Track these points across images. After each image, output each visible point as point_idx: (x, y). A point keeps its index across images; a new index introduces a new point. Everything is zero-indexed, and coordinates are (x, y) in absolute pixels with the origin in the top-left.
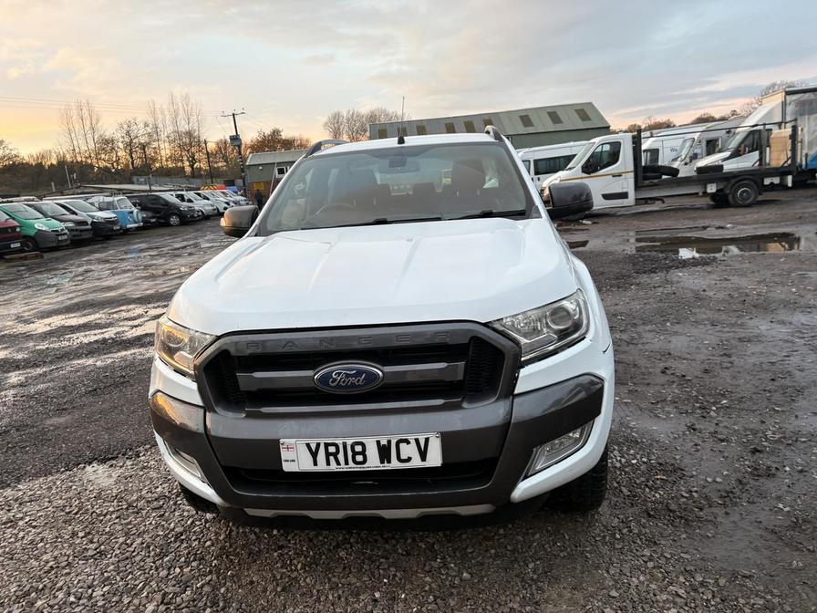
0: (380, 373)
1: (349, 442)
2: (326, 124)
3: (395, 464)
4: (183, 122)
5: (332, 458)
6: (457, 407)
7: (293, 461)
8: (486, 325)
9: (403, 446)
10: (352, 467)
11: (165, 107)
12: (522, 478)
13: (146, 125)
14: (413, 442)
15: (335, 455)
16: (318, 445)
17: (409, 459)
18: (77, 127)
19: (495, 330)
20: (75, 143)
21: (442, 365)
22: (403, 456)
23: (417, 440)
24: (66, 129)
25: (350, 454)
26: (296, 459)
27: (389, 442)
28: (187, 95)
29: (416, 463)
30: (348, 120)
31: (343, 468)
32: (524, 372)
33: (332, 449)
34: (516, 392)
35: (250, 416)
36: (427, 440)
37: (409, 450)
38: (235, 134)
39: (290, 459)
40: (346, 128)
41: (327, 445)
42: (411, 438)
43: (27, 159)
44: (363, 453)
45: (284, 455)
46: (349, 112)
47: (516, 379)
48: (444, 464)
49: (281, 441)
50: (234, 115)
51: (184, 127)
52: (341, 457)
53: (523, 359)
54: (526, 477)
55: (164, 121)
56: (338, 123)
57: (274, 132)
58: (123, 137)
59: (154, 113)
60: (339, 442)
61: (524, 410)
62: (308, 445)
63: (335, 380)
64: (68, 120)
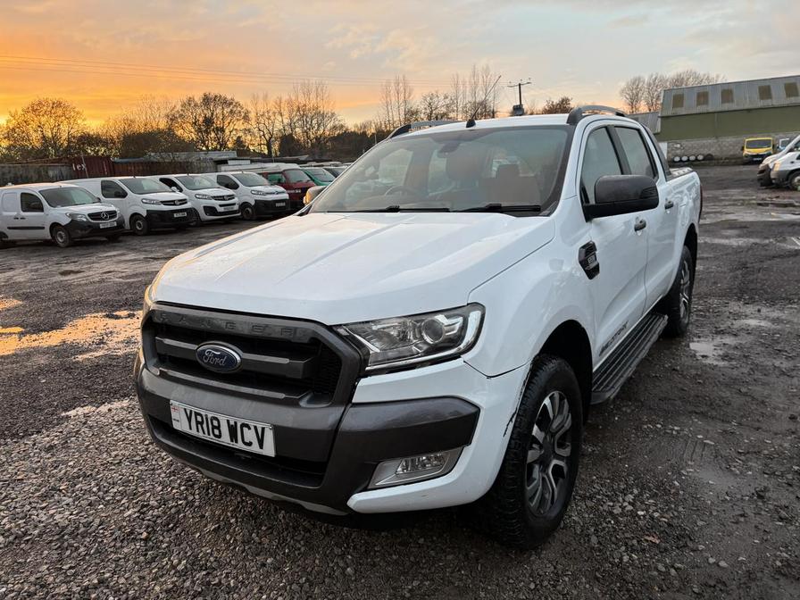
0: (238, 358)
1: (210, 416)
2: (623, 91)
3: (240, 445)
4: (481, 93)
5: (200, 426)
6: (294, 404)
7: (178, 421)
8: (330, 328)
9: (245, 429)
10: (212, 438)
11: (467, 79)
12: (360, 489)
13: (446, 97)
14: (252, 428)
15: (202, 423)
16: (191, 412)
17: (250, 444)
18: (393, 99)
19: (338, 335)
20: (390, 114)
21: (285, 361)
22: (247, 440)
23: (255, 427)
24: (384, 102)
25: (210, 426)
26: (180, 420)
27: (236, 423)
28: (488, 68)
29: (255, 448)
30: (650, 85)
31: (207, 437)
32: (363, 382)
33: (199, 419)
34: (354, 401)
35: (162, 375)
36: (263, 429)
37: (250, 435)
38: (518, 103)
39: (176, 418)
40: (646, 94)
41: (196, 414)
42: (252, 424)
43: (352, 129)
44: (218, 428)
45: (173, 414)
46: (652, 76)
47: (355, 387)
48: (276, 456)
49: (171, 402)
50: (520, 85)
51: (480, 97)
52: (205, 427)
53: (367, 368)
54: (365, 490)
55: (464, 92)
56: (636, 89)
57: (563, 100)
58: (426, 109)
59: (457, 85)
60: (203, 414)
61: (355, 421)
62: (185, 410)
63: (206, 358)
64: (388, 94)
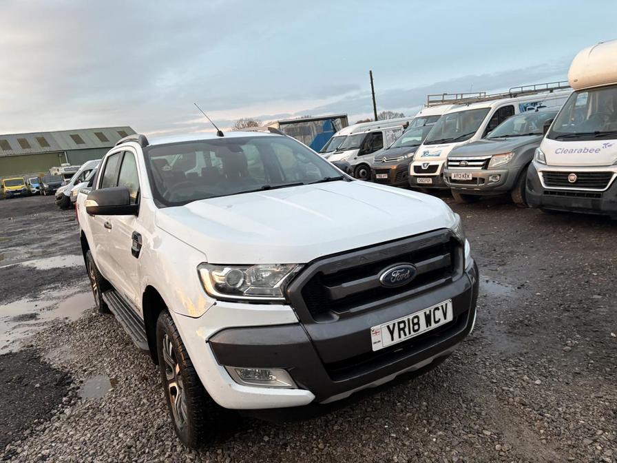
0: (414, 268)
1: (411, 317)
3: (433, 326)
5: (402, 332)
7: (379, 341)
9: (436, 312)
10: (414, 334)
14: (440, 308)
15: (404, 329)
16: (394, 324)
17: (439, 320)
21: (442, 257)
22: (437, 319)
23: (442, 307)
25: (411, 325)
26: (381, 339)
27: (430, 312)
29: (443, 322)
31: (409, 337)
33: (402, 326)
35: (342, 318)
36: (446, 304)
37: (439, 314)
39: (377, 341)
41: (399, 323)
42: (439, 306)
44: (418, 323)
45: (374, 338)
49: (372, 328)
52: (407, 330)
62: (388, 327)
63: (394, 278)
